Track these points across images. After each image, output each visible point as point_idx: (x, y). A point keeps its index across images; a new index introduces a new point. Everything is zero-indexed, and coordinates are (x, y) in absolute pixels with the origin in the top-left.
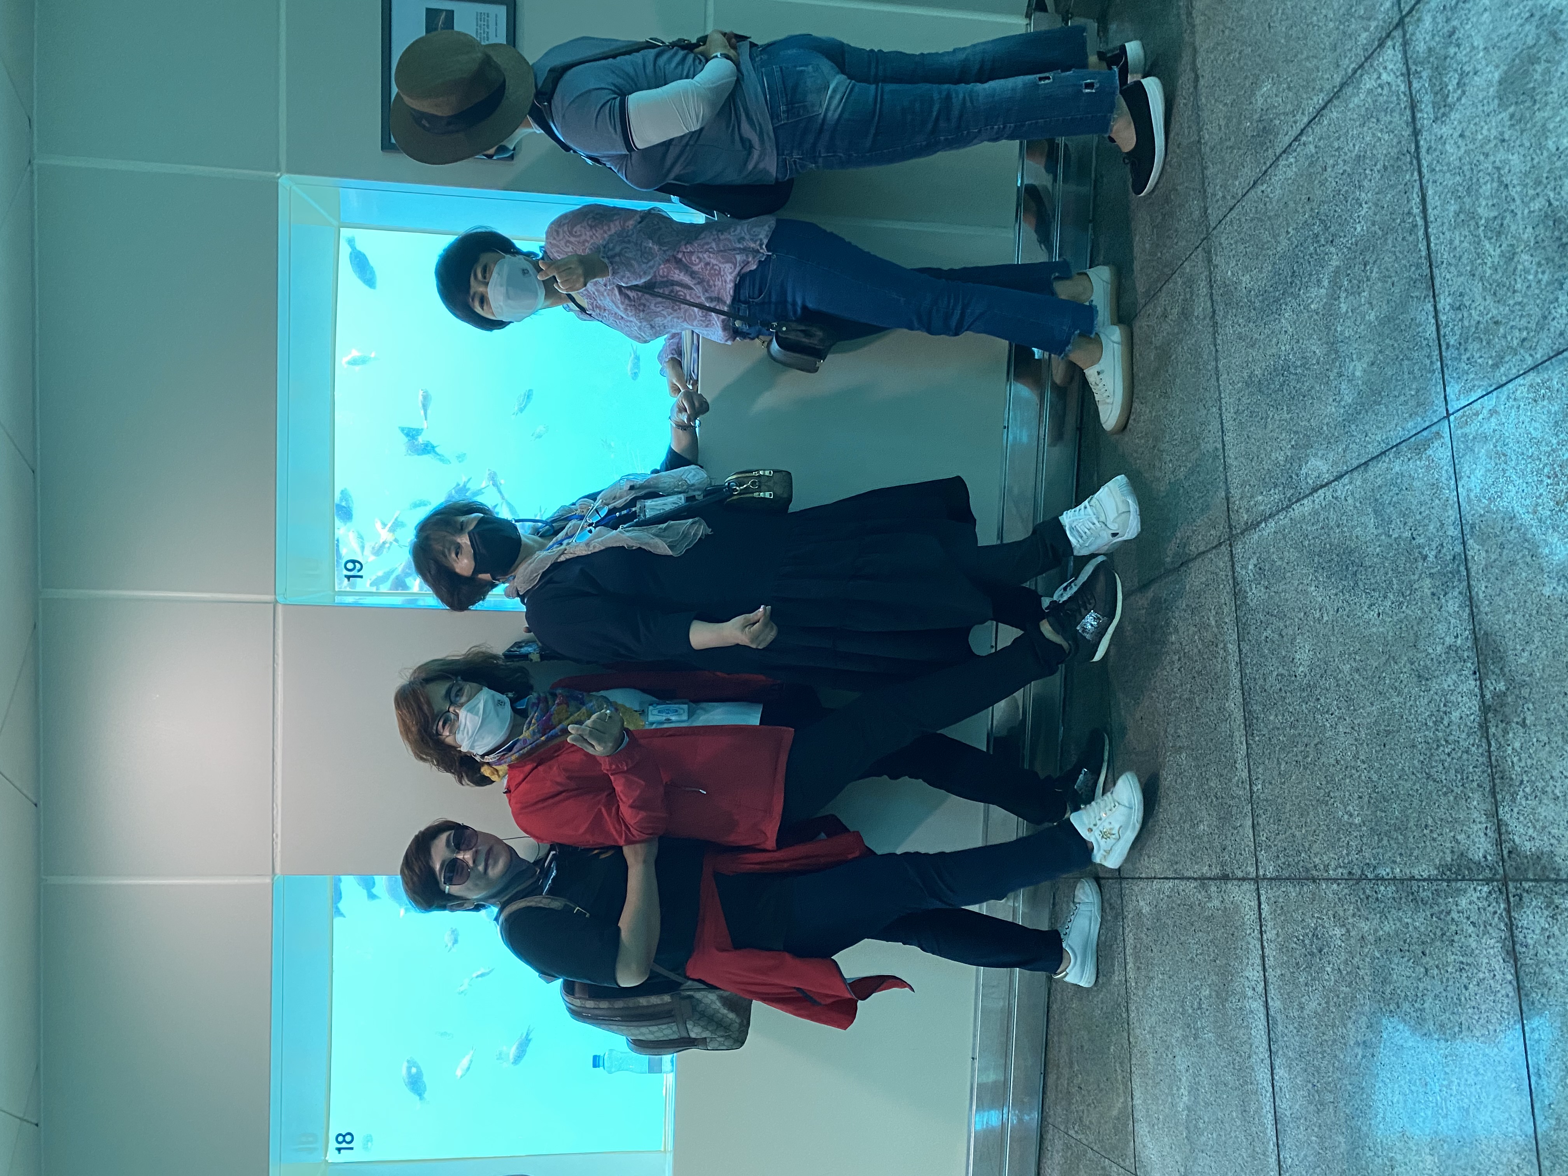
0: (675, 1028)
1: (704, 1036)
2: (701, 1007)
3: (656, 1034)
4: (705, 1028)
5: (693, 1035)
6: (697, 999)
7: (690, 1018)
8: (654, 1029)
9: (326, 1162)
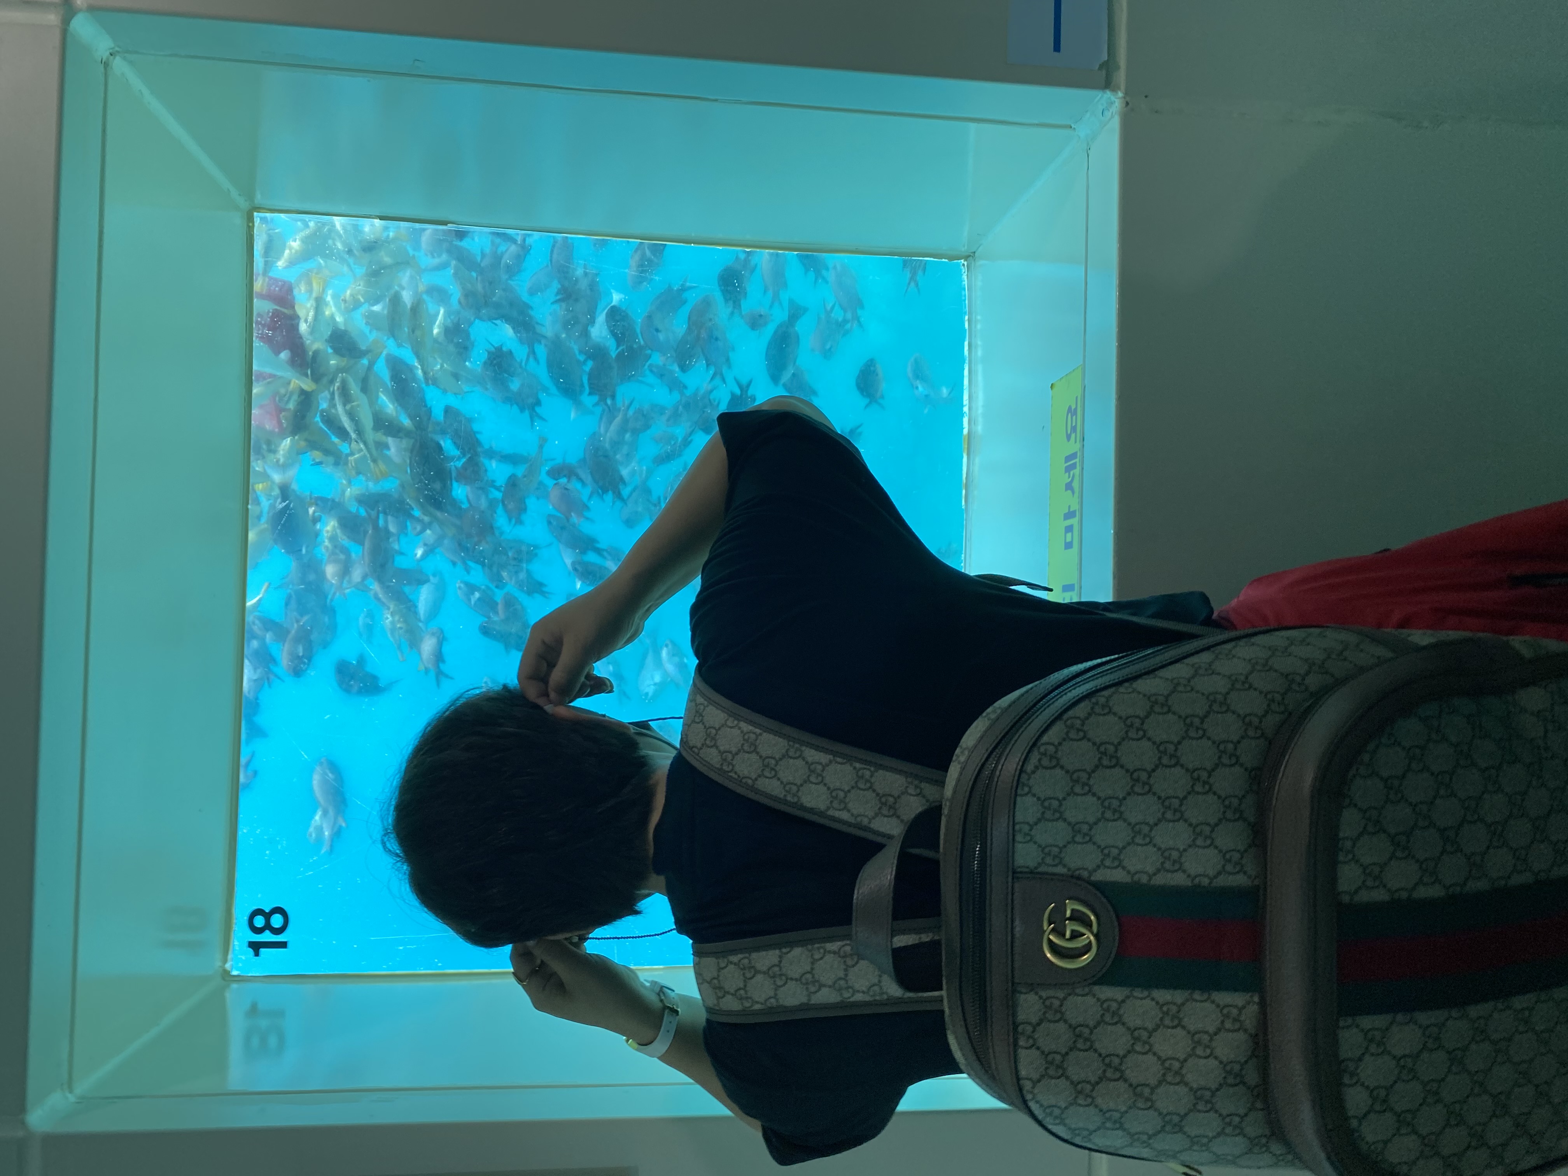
9: (226, 974)
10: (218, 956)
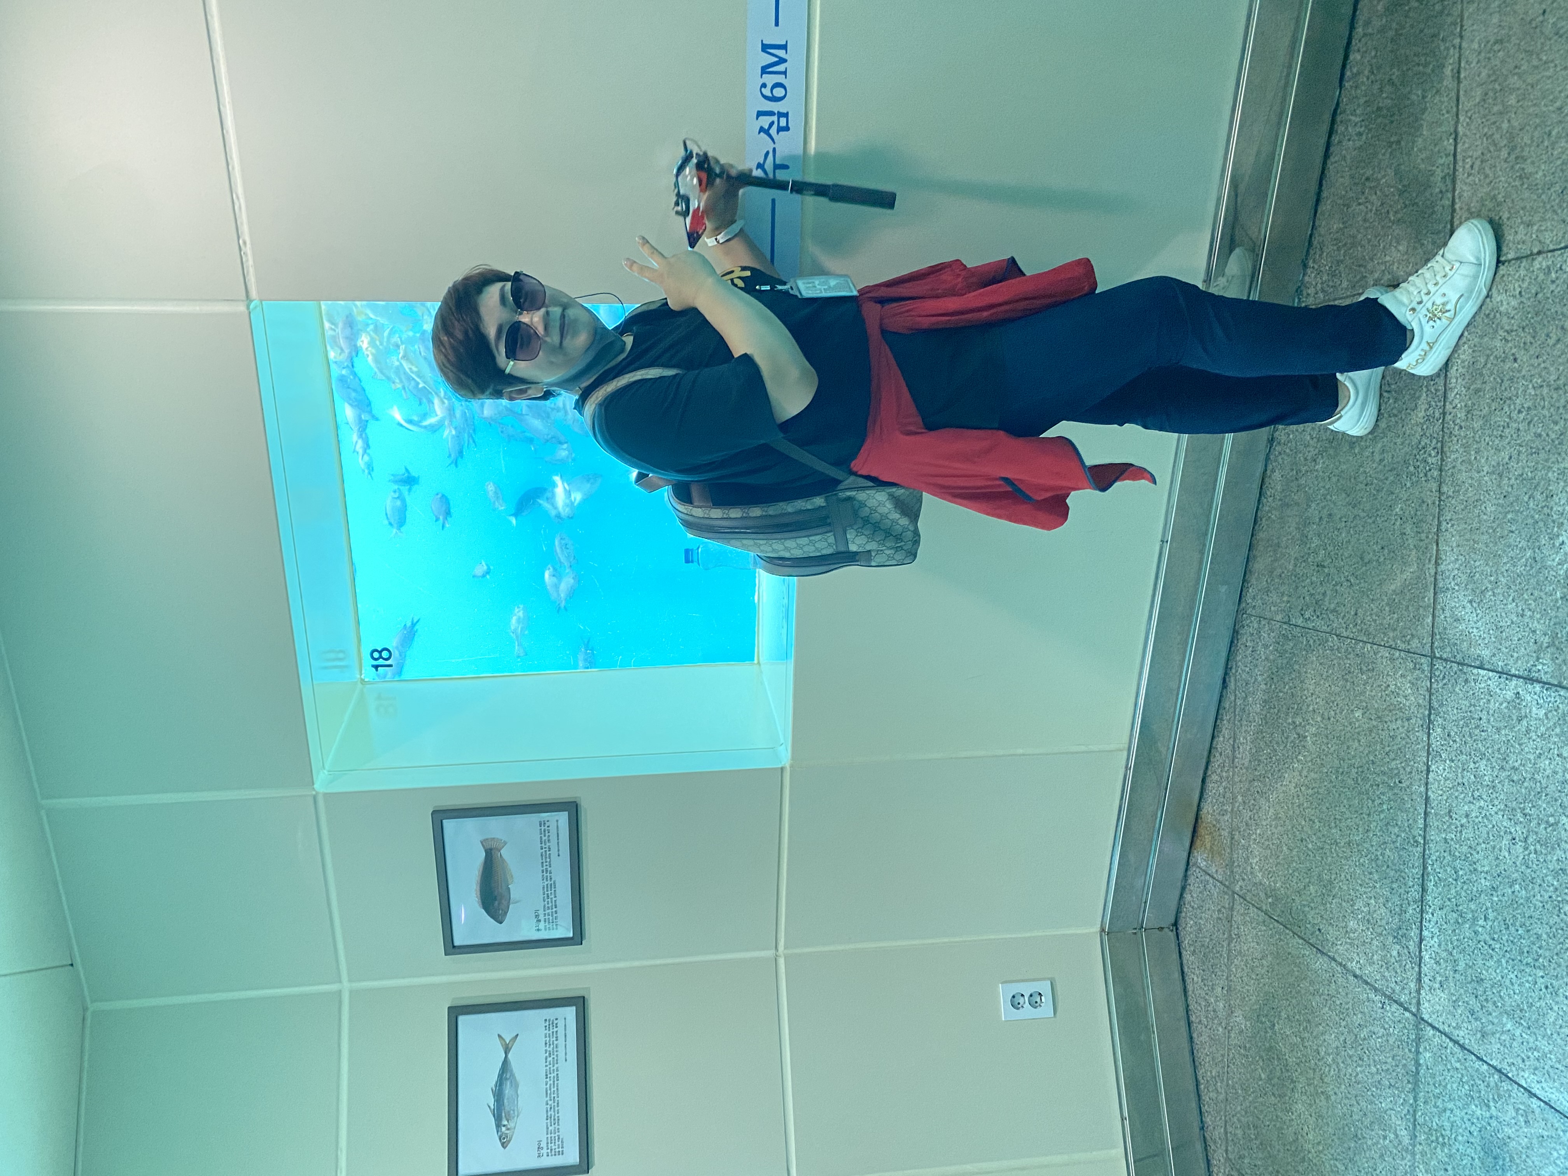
0: (831, 540)
1: (868, 548)
2: (865, 512)
3: (806, 549)
4: (871, 538)
5: (853, 548)
6: (860, 502)
7: (851, 526)
8: (804, 541)
9: (362, 680)
10: (357, 672)
